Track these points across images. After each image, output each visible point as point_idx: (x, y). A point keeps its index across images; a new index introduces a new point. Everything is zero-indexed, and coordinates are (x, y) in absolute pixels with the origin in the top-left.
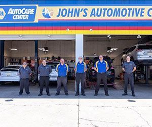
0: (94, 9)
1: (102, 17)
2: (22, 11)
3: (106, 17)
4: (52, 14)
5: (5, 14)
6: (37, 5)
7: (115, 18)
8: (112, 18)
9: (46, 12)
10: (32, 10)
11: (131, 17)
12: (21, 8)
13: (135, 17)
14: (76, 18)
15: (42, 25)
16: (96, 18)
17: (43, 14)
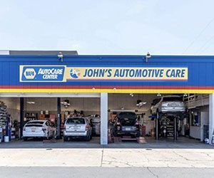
0: (117, 70)
1: (124, 78)
2: (51, 71)
3: (129, 78)
4: (79, 74)
5: (35, 74)
6: (65, 66)
7: (137, 78)
8: (134, 78)
9: (73, 73)
10: (61, 71)
11: (151, 78)
12: (51, 68)
13: (154, 78)
14: (101, 78)
15: (70, 84)
16: (120, 78)
17: (71, 74)
